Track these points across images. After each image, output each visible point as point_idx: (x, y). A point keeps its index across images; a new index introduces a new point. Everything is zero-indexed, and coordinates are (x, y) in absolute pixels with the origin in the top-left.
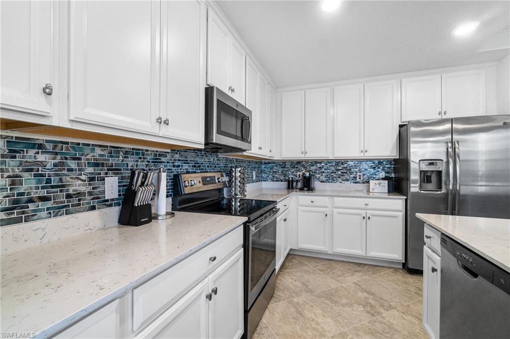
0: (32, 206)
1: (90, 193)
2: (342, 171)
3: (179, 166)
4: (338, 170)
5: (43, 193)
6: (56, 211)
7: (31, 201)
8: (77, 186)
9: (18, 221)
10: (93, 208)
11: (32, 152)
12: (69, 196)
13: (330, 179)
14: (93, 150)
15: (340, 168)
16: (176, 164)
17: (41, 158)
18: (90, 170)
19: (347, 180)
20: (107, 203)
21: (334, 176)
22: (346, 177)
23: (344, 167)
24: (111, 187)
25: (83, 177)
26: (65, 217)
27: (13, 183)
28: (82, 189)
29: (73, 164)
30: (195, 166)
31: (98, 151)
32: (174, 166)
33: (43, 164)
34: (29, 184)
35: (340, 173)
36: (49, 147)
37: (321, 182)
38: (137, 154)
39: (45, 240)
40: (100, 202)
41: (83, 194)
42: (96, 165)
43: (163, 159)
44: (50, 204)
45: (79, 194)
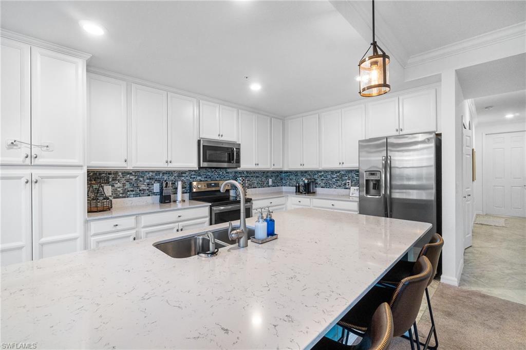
0: (129, 193)
1: (148, 190)
2: (336, 179)
3: (194, 178)
4: (333, 178)
5: (132, 189)
6: (136, 195)
7: (128, 191)
8: (143, 187)
9: (125, 197)
10: (149, 195)
11: (128, 176)
12: (140, 190)
13: (327, 185)
14: (149, 174)
15: (335, 176)
16: (193, 177)
17: (131, 177)
18: (148, 181)
19: (340, 186)
20: (154, 194)
21: (331, 183)
22: (339, 183)
23: (338, 176)
24: (156, 187)
25: (145, 184)
26: (139, 198)
27: (123, 186)
28: (145, 188)
29: (141, 179)
30: (206, 178)
31: (151, 173)
32: (191, 178)
33: (132, 179)
34: (128, 186)
35: (334, 180)
36: (133, 173)
37: (322, 187)
38: (169, 173)
39: (132, 204)
40: (151, 193)
41: (145, 190)
42: (150, 179)
43: (184, 175)
44: (134, 193)
45: (144, 190)
